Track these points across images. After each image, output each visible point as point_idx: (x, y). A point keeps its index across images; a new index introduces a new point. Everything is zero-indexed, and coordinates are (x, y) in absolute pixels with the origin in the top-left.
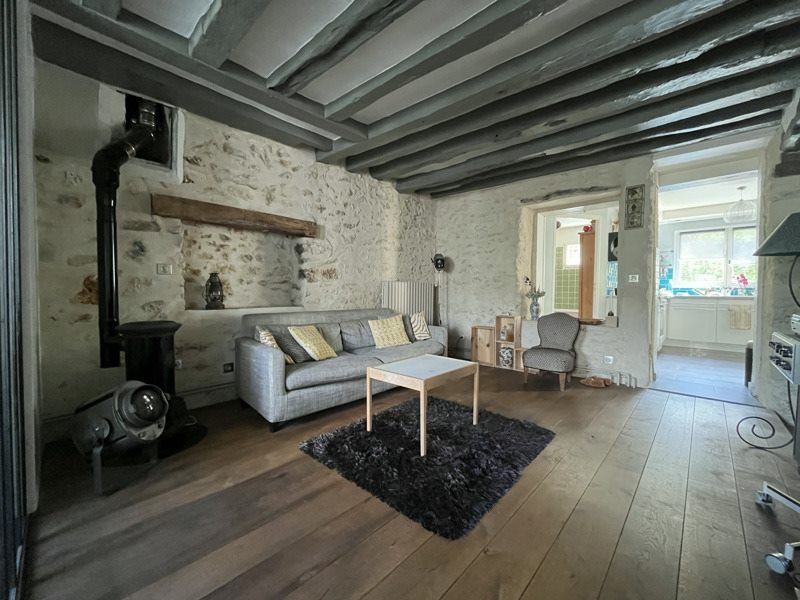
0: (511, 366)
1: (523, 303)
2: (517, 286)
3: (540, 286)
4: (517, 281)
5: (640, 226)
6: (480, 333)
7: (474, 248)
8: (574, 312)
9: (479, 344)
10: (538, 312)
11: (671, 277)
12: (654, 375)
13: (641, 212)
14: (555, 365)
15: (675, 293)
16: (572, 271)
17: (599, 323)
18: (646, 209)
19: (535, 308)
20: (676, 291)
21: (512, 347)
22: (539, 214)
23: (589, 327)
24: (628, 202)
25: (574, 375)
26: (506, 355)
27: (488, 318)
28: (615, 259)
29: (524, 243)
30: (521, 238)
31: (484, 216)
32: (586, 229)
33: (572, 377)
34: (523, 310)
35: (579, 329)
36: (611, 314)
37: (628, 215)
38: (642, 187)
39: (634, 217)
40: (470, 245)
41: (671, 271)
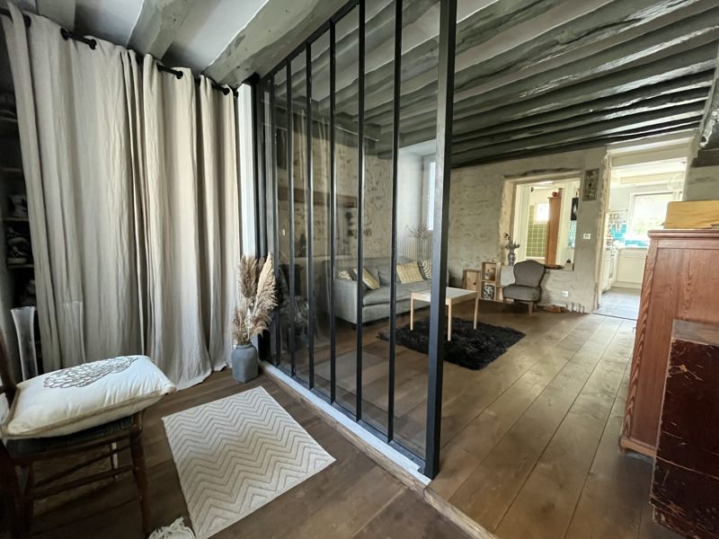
0: (492, 298)
1: (503, 253)
2: (499, 241)
3: (515, 240)
4: (499, 236)
5: (594, 199)
6: (468, 274)
7: (466, 212)
8: (541, 259)
9: (468, 282)
10: (514, 259)
11: (624, 231)
12: (598, 305)
13: (595, 189)
14: (525, 296)
15: (626, 244)
16: (541, 226)
17: (559, 268)
18: (599, 186)
19: (512, 256)
20: (627, 243)
21: (494, 284)
22: (518, 186)
23: (552, 271)
24: (586, 181)
25: (539, 304)
26: (488, 290)
27: (475, 264)
28: (575, 219)
29: (506, 209)
30: (503, 204)
31: (474, 186)
32: (555, 194)
33: (538, 307)
34: (502, 259)
35: (545, 272)
36: (569, 261)
37: (585, 191)
38: (597, 170)
39: (590, 192)
40: (462, 209)
41: (624, 226)
